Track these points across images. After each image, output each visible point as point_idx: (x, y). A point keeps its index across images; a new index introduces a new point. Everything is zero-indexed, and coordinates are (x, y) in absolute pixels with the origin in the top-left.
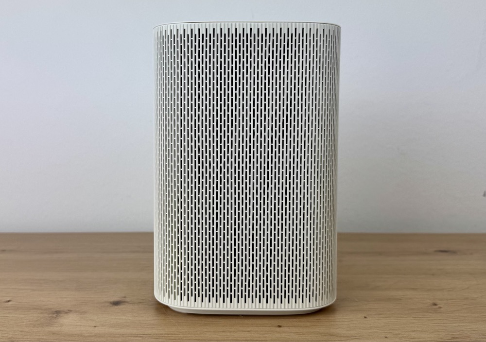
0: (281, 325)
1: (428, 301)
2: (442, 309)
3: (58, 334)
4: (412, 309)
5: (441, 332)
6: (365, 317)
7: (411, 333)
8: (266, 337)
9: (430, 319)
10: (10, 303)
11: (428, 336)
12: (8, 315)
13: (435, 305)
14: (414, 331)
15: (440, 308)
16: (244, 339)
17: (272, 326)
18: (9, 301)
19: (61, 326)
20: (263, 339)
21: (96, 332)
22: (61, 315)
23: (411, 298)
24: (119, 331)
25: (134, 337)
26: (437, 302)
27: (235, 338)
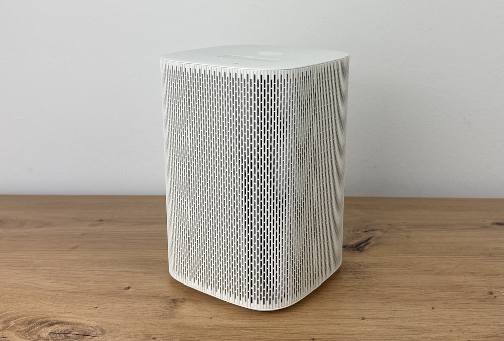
0: (364, 317)
1: (486, 289)
2: (497, 299)
3: (182, 327)
4: (472, 299)
5: (496, 325)
6: (433, 308)
7: (471, 327)
8: (353, 331)
9: (487, 310)
10: (130, 290)
11: (485, 330)
12: (134, 305)
13: (491, 293)
14: (473, 324)
15: (496, 297)
16: (336, 333)
17: (357, 318)
18: (128, 288)
19: (182, 318)
20: (352, 333)
21: (213, 324)
22: (179, 304)
23: (471, 285)
24: (232, 323)
25: (246, 330)
26: (493, 290)
27: (328, 332)
